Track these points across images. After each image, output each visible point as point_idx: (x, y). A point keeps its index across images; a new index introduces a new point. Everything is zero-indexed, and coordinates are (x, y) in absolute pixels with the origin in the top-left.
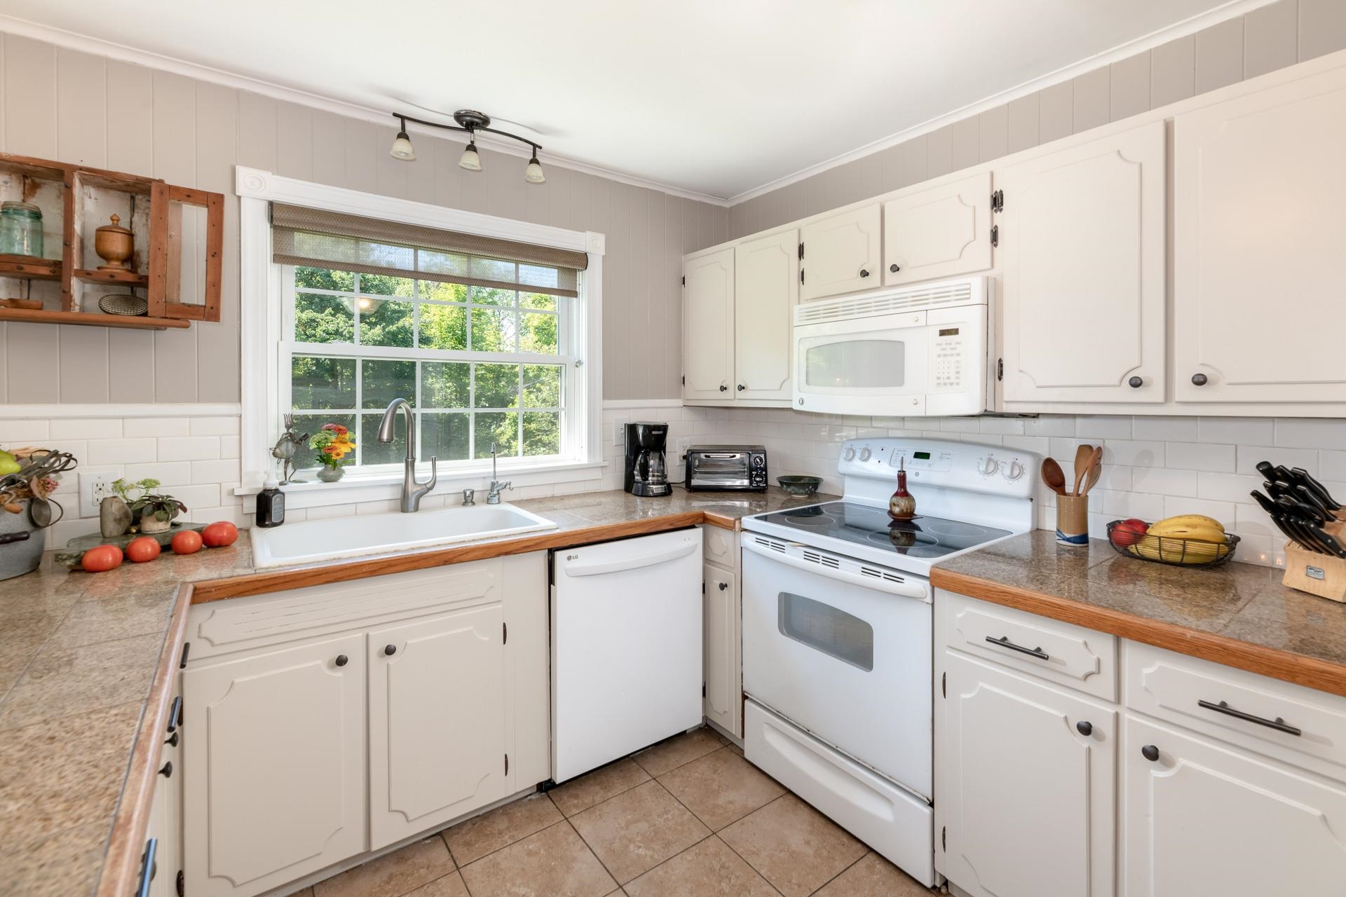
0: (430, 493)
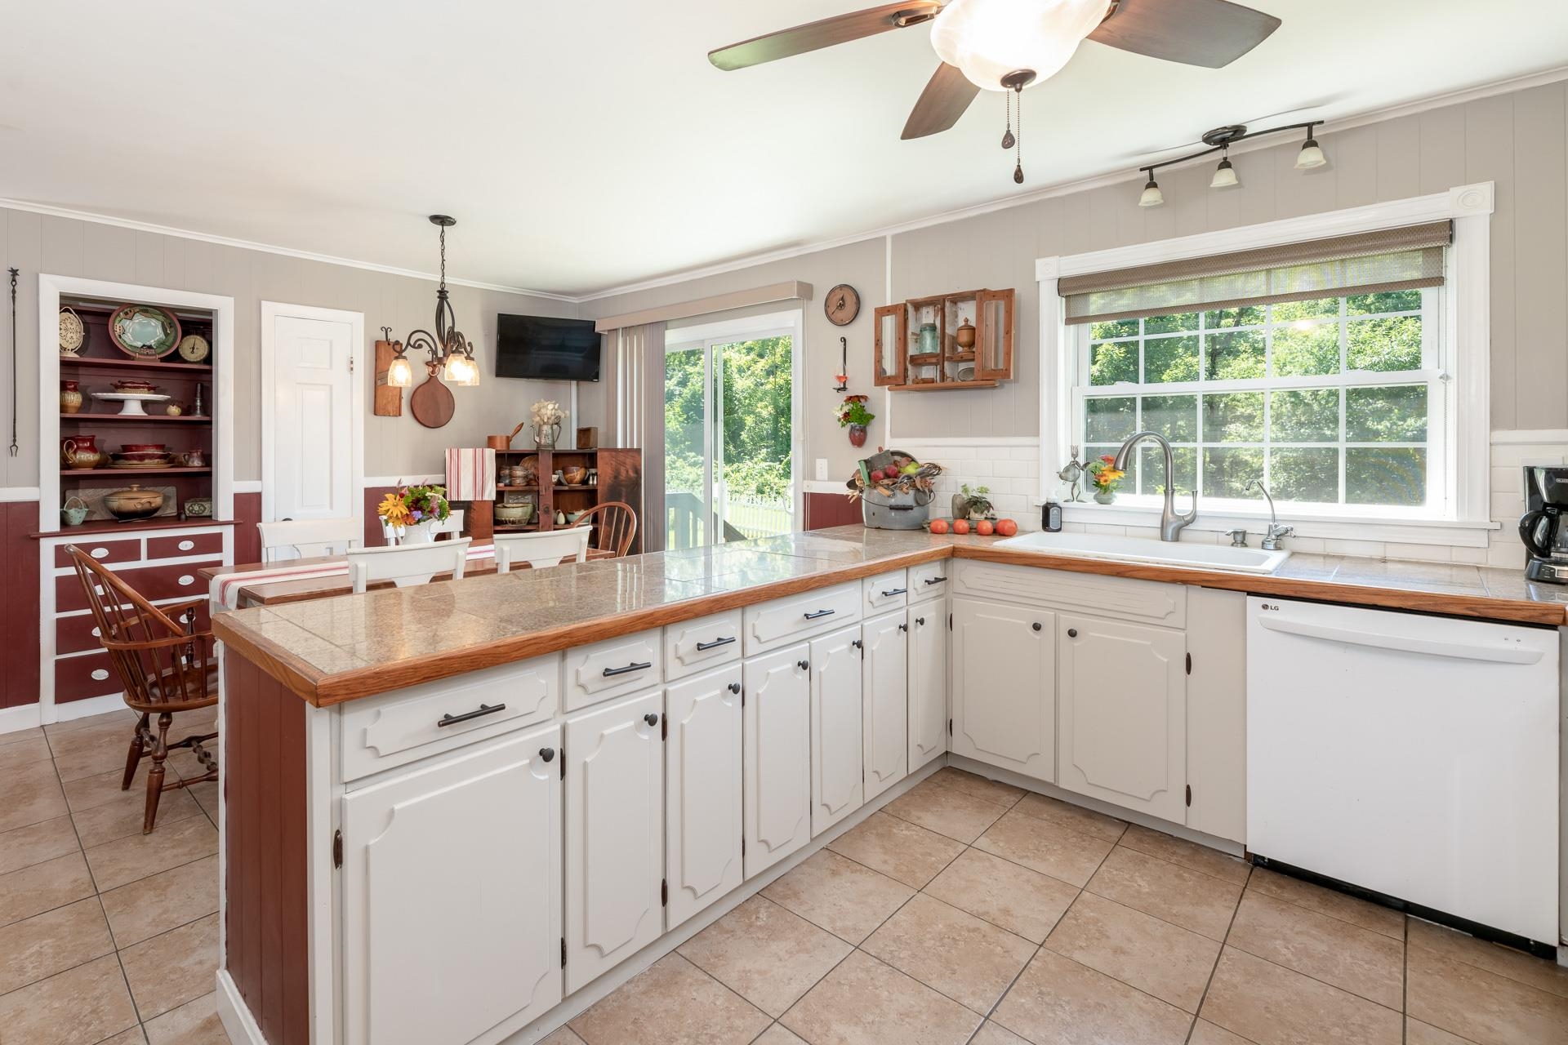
0: (1191, 527)
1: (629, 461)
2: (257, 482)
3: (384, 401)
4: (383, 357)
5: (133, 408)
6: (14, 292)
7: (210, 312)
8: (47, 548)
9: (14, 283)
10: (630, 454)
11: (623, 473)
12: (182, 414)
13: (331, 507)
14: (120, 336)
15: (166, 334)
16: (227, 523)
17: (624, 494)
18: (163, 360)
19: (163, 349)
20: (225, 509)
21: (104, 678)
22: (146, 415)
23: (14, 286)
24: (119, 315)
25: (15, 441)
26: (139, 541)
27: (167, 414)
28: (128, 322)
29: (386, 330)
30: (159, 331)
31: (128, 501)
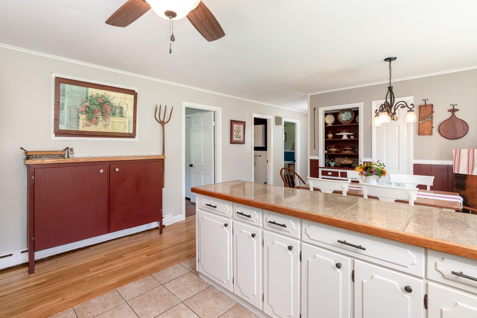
2: (370, 159)
4: (422, 112)
5: (345, 137)
6: (314, 113)
7: (358, 108)
8: (320, 171)
12: (354, 138)
13: (399, 170)
14: (340, 119)
15: (352, 116)
18: (350, 123)
19: (351, 120)
22: (348, 139)
24: (340, 113)
25: (315, 146)
26: (338, 172)
27: (351, 138)
28: (343, 114)
29: (425, 101)
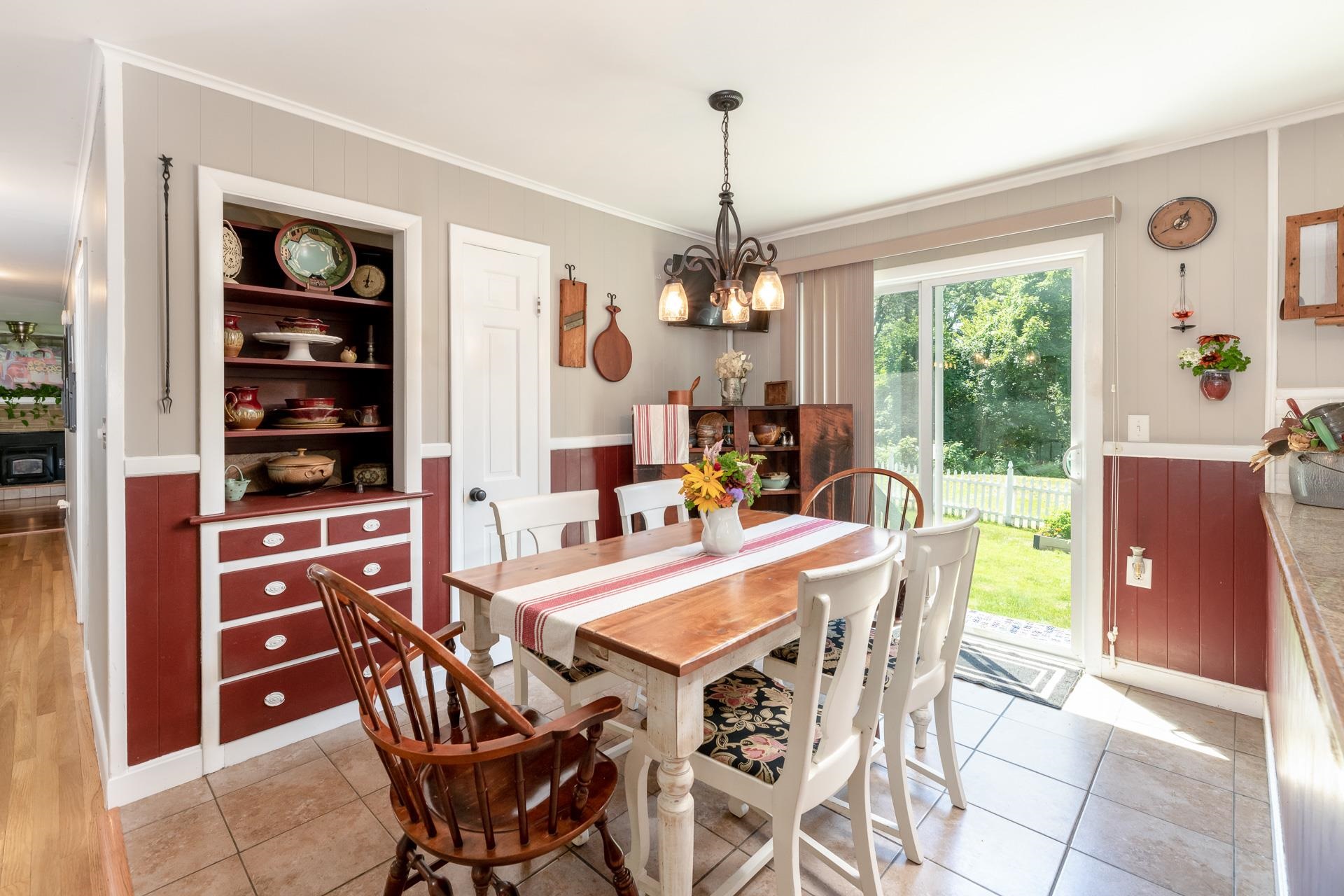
1: (838, 419)
2: (445, 443)
3: (570, 350)
4: (568, 299)
5: (301, 355)
6: (166, 187)
7: (389, 236)
8: (210, 536)
9: (166, 176)
10: (839, 410)
11: (831, 430)
12: (357, 361)
13: (519, 474)
14: (286, 261)
15: (338, 263)
16: (414, 497)
17: (832, 456)
18: (337, 293)
19: (335, 280)
20: (412, 479)
21: (279, 703)
22: (318, 361)
23: (166, 180)
24: (285, 235)
25: (168, 391)
26: (319, 521)
27: (340, 361)
28: (295, 244)
29: (570, 268)
30: (329, 259)
31: (297, 470)
